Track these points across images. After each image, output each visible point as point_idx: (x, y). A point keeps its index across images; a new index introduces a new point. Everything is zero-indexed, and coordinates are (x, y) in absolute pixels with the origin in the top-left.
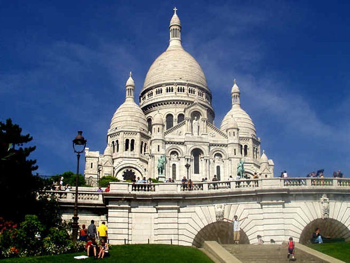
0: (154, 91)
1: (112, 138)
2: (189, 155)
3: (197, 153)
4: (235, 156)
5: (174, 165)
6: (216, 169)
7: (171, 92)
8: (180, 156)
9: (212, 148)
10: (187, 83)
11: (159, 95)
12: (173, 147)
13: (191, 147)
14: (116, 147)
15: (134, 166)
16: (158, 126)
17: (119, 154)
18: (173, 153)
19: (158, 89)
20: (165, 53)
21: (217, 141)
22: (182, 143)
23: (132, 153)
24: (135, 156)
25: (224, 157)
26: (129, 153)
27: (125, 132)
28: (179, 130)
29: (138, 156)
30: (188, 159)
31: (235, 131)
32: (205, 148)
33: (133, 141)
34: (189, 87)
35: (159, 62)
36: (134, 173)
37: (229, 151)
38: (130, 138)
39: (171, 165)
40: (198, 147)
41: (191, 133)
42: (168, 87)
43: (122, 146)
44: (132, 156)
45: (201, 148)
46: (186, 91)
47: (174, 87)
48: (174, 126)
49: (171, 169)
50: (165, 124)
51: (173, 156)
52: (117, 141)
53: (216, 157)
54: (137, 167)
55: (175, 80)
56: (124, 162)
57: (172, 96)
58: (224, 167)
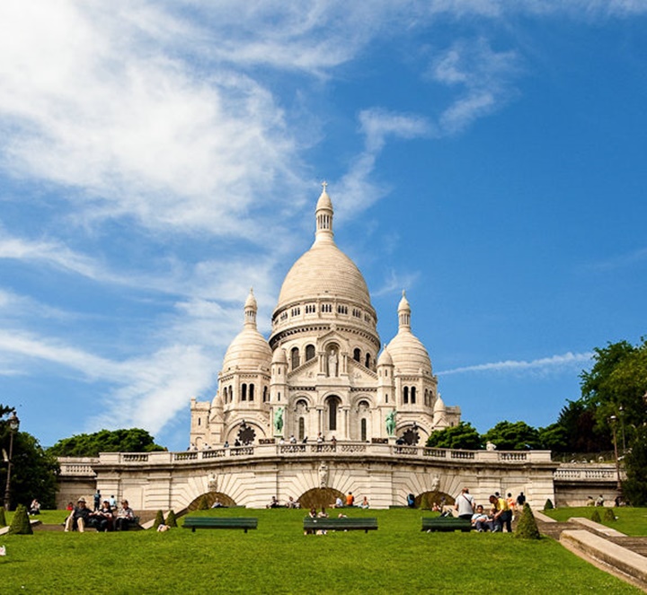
0: (289, 312)
1: (224, 383)
2: (322, 404)
3: (333, 401)
4: (387, 404)
5: (302, 419)
6: (360, 423)
7: (312, 313)
8: (309, 406)
9: (355, 394)
10: (335, 298)
11: (297, 318)
12: (302, 394)
13: (324, 393)
14: (229, 396)
15: (253, 421)
16: (279, 366)
17: (233, 405)
18: (300, 402)
19: (293, 308)
20: (308, 253)
21: (363, 383)
22: (313, 389)
23: (251, 402)
24: (255, 408)
25: (371, 406)
26: (246, 404)
27: (241, 375)
28: (310, 370)
29: (258, 408)
30: (320, 411)
31: (389, 369)
32: (344, 395)
33: (252, 386)
34: (339, 304)
35: (298, 267)
36: (253, 431)
37: (378, 398)
38: (248, 382)
39: (298, 419)
40: (335, 393)
41: (325, 373)
42: (308, 305)
43: (236, 394)
44: (250, 408)
45: (339, 395)
46: (334, 311)
47: (317, 305)
48: (301, 365)
49: (297, 425)
50: (290, 362)
51: (300, 406)
52: (230, 387)
53: (361, 406)
54: (258, 423)
55: (319, 294)
56: (240, 416)
57: (313, 319)
58: (371, 420)
